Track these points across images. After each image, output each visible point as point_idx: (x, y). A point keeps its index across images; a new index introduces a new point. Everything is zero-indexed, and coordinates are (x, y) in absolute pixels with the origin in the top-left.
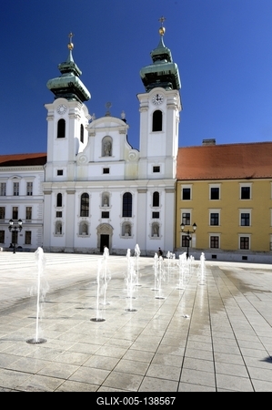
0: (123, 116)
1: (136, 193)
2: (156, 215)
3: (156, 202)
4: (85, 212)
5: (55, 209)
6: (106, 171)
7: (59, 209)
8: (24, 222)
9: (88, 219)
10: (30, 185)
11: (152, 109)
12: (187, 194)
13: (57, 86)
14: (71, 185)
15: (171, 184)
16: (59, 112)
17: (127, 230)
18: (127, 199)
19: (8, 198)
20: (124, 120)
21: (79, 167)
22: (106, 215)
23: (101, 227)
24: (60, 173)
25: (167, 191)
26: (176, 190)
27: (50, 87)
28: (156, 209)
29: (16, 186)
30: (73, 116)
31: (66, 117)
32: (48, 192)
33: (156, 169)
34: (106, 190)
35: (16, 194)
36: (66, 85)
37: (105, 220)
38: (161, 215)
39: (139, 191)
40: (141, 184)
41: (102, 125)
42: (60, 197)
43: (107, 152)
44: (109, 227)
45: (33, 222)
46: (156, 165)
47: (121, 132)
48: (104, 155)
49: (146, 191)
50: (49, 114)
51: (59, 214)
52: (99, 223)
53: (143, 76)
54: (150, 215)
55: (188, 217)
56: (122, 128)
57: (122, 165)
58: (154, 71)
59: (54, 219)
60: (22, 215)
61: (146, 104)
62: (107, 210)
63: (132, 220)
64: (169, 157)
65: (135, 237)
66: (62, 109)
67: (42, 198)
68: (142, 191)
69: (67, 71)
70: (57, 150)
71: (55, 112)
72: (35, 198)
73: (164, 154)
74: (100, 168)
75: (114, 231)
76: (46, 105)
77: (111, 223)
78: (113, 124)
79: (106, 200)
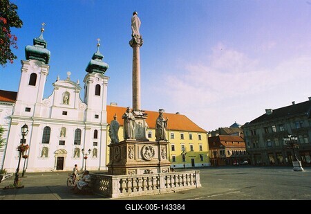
1: (84, 129)
2: (96, 144)
3: (96, 136)
4: (46, 140)
6: (65, 113)
9: (48, 145)
17: (77, 153)
18: (78, 132)
22: (62, 143)
25: (102, 130)
28: (96, 140)
33: (97, 116)
34: (64, 126)
37: (62, 147)
38: (99, 144)
41: (64, 84)
43: (66, 102)
44: (64, 152)
46: (97, 114)
47: (76, 91)
48: (64, 103)
52: (56, 149)
54: (92, 144)
62: (64, 140)
65: (82, 158)
74: (61, 111)
78: (72, 85)
79: (63, 132)
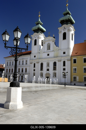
0: (54, 36)
1: (58, 62)
2: (64, 69)
3: (64, 65)
4: (42, 69)
5: (33, 69)
6: (48, 55)
7: (34, 68)
8: (25, 73)
9: (42, 71)
10: (26, 61)
11: (63, 32)
12: (75, 61)
13: (34, 29)
14: (38, 60)
15: (69, 58)
16: (35, 37)
17: (55, 75)
18: (55, 64)
19: (21, 65)
20: (54, 37)
21: (40, 54)
22: (48, 70)
23: (47, 74)
24: (35, 57)
25: (68, 60)
26: (71, 60)
27: (32, 30)
28: (64, 67)
29: (23, 61)
30: (39, 38)
31: (37, 39)
32: (31, 63)
34: (48, 61)
35: (23, 64)
36: (37, 29)
37: (48, 72)
38: (66, 69)
39: (59, 61)
40: (59, 58)
41: (47, 40)
42: (35, 64)
43: (49, 49)
44: (49, 74)
45: (27, 73)
46: (64, 52)
47: (53, 41)
48: (48, 50)
49: (61, 61)
50: (32, 38)
51: (34, 70)
52: (46, 73)
53: (60, 22)
54: (62, 69)
55: (75, 70)
56: (53, 40)
57: (53, 52)
58: (63, 19)
59: (33, 72)
60: (24, 71)
61: (61, 31)
62: (48, 68)
63: (57, 71)
64: (69, 48)
65: (57, 77)
66: (36, 36)
67: (29, 65)
68: (60, 61)
69: (38, 24)
70: (34, 49)
71: (34, 37)
72: (28, 65)
73: (67, 47)
74: (46, 54)
75: (51, 76)
76: (31, 36)
77: (50, 73)
78: (50, 39)
79: (48, 65)
